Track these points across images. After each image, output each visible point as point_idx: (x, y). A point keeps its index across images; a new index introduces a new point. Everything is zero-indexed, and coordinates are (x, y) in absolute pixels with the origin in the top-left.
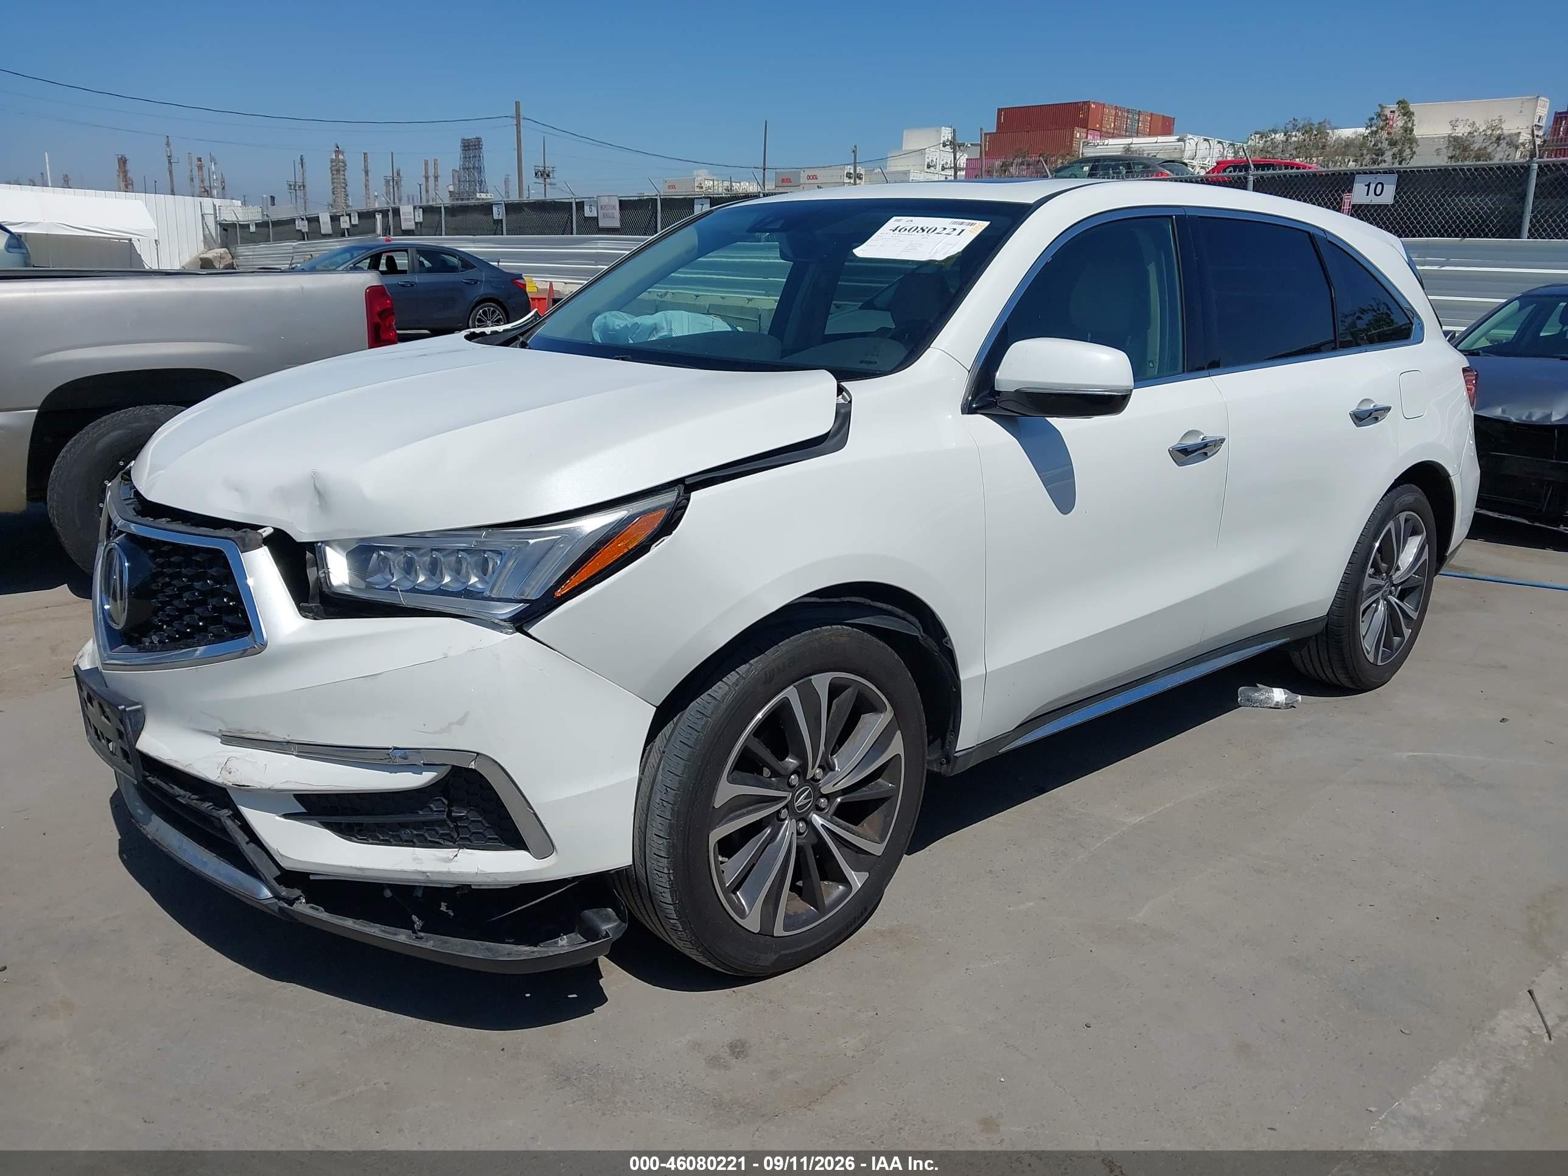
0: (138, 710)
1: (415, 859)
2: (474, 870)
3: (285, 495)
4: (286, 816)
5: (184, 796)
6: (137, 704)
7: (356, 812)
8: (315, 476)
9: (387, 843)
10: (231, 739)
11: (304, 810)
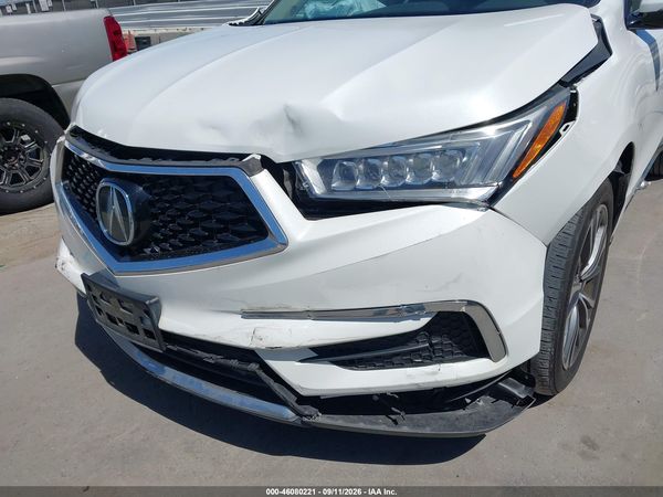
0: (156, 302)
1: (409, 376)
2: (455, 377)
3: (263, 127)
4: (302, 361)
5: (211, 358)
6: (154, 297)
7: (358, 351)
8: (287, 109)
9: (383, 367)
10: (249, 315)
11: (316, 355)
